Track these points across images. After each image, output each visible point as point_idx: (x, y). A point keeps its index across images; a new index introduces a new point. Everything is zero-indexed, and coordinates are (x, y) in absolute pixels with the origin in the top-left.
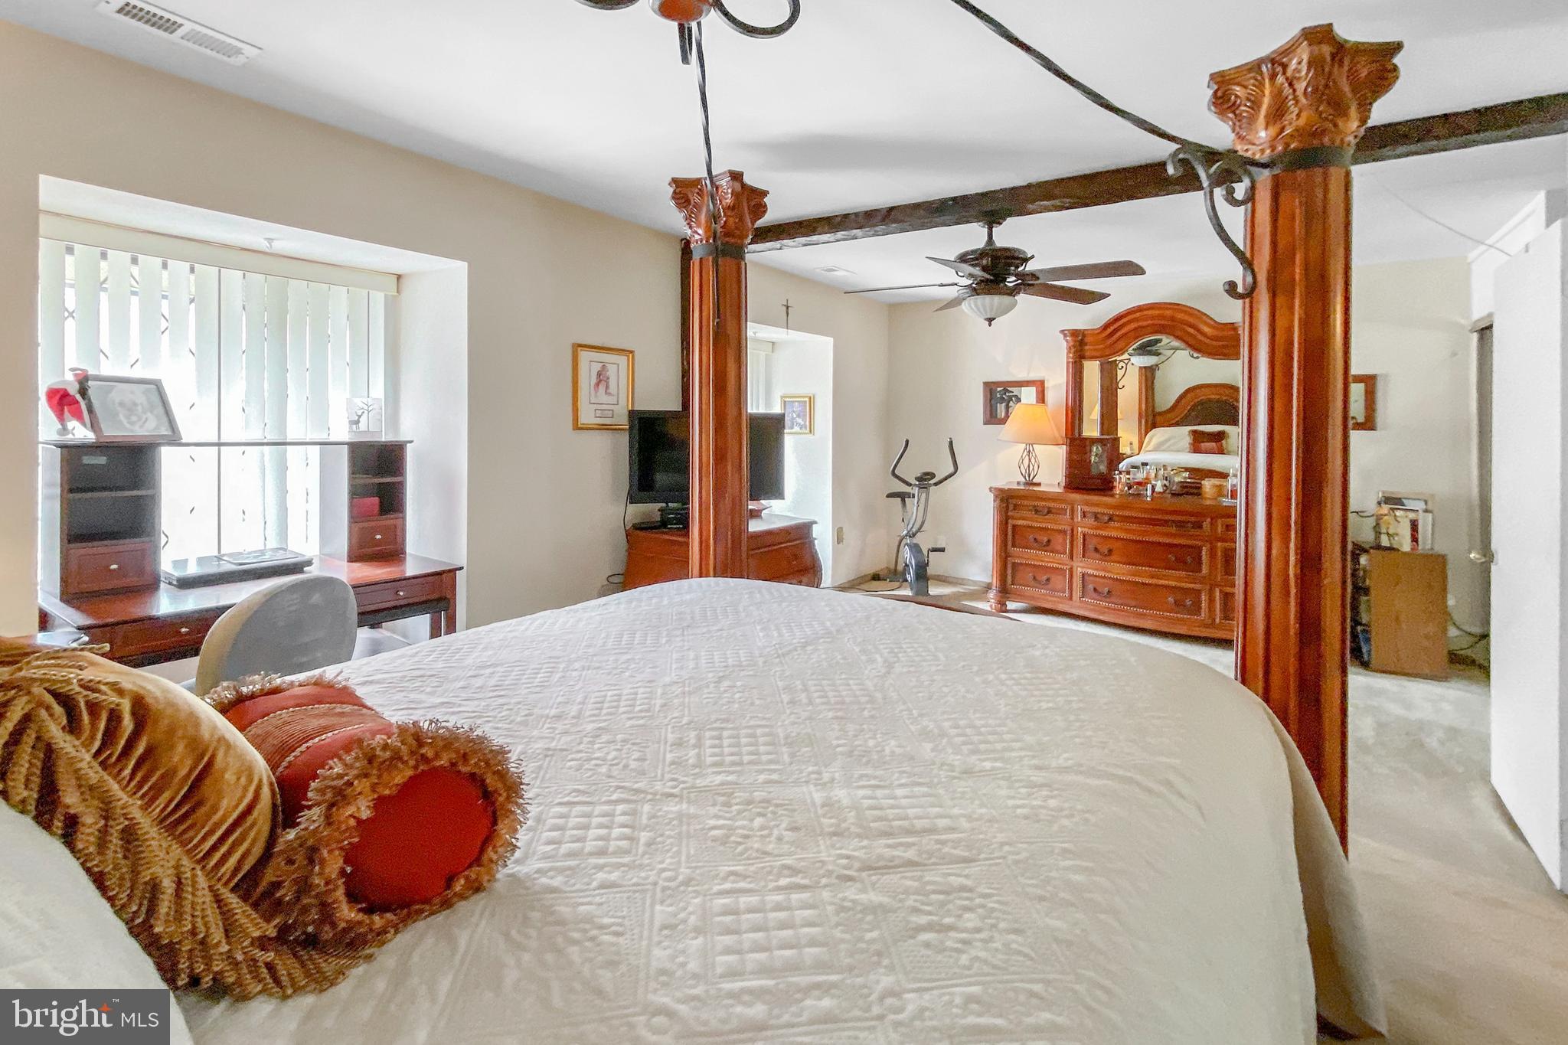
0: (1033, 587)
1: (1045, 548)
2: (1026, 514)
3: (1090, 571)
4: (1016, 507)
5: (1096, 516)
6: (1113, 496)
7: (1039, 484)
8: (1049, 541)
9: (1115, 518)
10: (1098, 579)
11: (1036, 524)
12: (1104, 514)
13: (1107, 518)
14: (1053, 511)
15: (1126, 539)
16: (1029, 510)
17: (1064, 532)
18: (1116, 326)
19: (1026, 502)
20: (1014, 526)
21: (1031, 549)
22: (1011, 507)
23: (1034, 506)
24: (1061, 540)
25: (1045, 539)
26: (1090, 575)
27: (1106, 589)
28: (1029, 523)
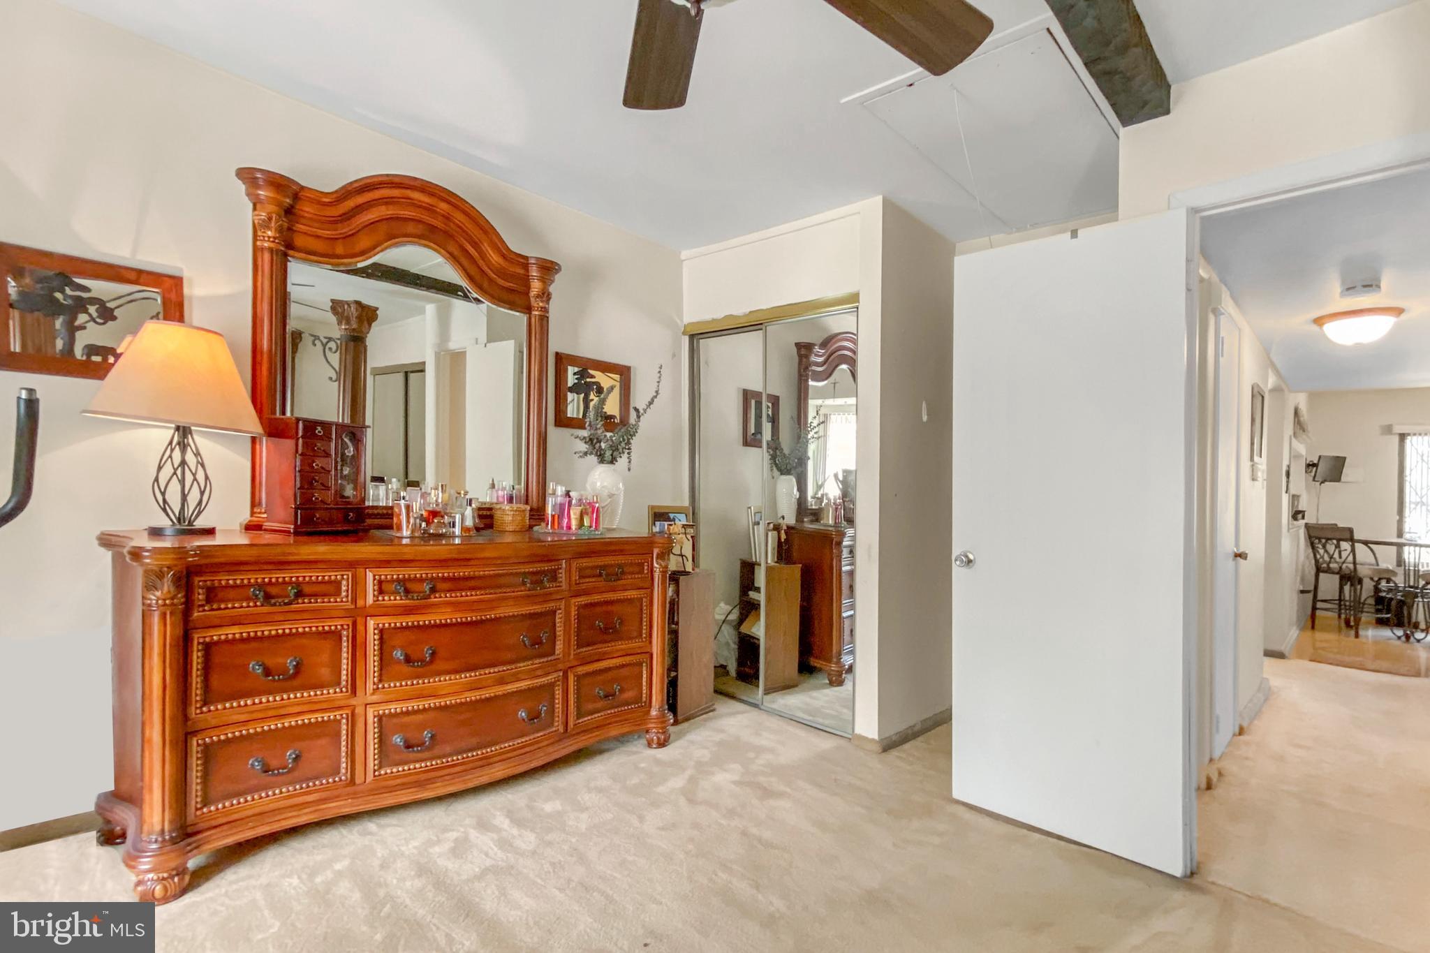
0: (266, 788)
1: (295, 683)
2: (241, 608)
3: (394, 707)
4: (212, 595)
5: (406, 586)
6: (391, 542)
7: (210, 532)
8: (298, 667)
9: (440, 586)
10: (406, 719)
11: (267, 630)
12: (421, 580)
13: (426, 587)
14: (307, 589)
15: (457, 624)
16: (248, 599)
17: (336, 635)
18: (360, 200)
19: (238, 579)
20: (208, 648)
21: (260, 694)
22: (200, 596)
23: (260, 586)
24: (325, 657)
25: (290, 663)
26: (391, 715)
27: (426, 735)
28: (250, 630)
